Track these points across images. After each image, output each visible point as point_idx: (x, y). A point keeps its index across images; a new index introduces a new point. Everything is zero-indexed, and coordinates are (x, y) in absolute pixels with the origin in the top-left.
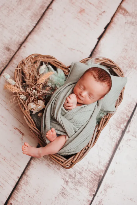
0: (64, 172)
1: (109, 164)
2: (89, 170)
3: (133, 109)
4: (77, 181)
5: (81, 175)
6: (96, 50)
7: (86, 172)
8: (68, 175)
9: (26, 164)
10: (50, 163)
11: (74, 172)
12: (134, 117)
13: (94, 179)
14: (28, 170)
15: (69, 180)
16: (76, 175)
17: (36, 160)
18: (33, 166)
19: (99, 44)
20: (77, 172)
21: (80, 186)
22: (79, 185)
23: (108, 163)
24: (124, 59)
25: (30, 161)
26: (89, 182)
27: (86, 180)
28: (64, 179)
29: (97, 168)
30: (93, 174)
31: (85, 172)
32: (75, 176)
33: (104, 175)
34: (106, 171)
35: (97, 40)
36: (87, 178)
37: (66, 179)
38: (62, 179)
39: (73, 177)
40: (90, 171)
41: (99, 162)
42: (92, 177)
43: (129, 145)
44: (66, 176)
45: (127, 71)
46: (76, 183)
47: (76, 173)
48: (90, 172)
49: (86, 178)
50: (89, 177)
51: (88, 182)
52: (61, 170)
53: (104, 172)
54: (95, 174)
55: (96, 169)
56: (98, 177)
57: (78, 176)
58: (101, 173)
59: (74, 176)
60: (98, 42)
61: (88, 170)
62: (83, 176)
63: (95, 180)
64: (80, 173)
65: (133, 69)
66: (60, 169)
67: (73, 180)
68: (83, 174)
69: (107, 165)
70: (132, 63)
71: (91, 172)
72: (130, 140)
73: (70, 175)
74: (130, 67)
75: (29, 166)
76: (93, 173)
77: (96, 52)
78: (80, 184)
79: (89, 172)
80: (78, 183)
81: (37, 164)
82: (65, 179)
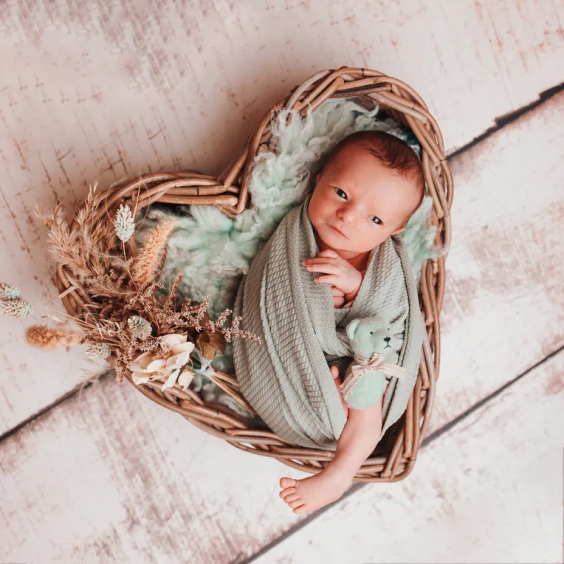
0: (140, 492)
1: (285, 535)
2: (218, 522)
3: (459, 412)
4: (166, 534)
5: (186, 523)
6: (466, 156)
7: (207, 522)
8: (147, 505)
9: (35, 411)
10: (112, 443)
11: (168, 505)
12: (443, 439)
13: (218, 553)
14: (33, 429)
15: (144, 521)
16: (174, 516)
17: (72, 414)
18: (53, 426)
19: (490, 140)
20: (180, 511)
21: (168, 552)
22: (164, 548)
23: (286, 528)
24: (536, 241)
25: (53, 409)
26: (198, 554)
27: (192, 543)
28: (128, 511)
29: (246, 527)
30: (223, 541)
31: (202, 522)
32: (168, 519)
33: (255, 556)
34: (264, 550)
35: (492, 124)
36: (200, 539)
37: (134, 513)
38: (125, 506)
39: (159, 517)
40: (219, 526)
41: (262, 516)
42: (214, 546)
43: (378, 511)
44: (140, 503)
45: (518, 283)
46: (160, 539)
47: (173, 512)
48: (218, 531)
49: (197, 539)
50: (207, 539)
51: (196, 551)
52: (134, 480)
53: (257, 549)
54: (228, 542)
55: (241, 531)
56: (233, 552)
57: (176, 522)
58: (247, 547)
59: (163, 517)
60: (490, 132)
61: (214, 519)
62: (192, 528)
63: (220, 557)
64: (187, 518)
65: (540, 287)
66: (134, 476)
67: (156, 527)
68: (196, 524)
69: (280, 534)
70: (551, 268)
71: (222, 530)
72: (390, 497)
73: (154, 509)
74: (536, 276)
75: (42, 420)
76: (224, 535)
77: (461, 163)
78: (168, 547)
79: (216, 526)
80: (164, 541)
81: (69, 427)
82: (131, 512)
